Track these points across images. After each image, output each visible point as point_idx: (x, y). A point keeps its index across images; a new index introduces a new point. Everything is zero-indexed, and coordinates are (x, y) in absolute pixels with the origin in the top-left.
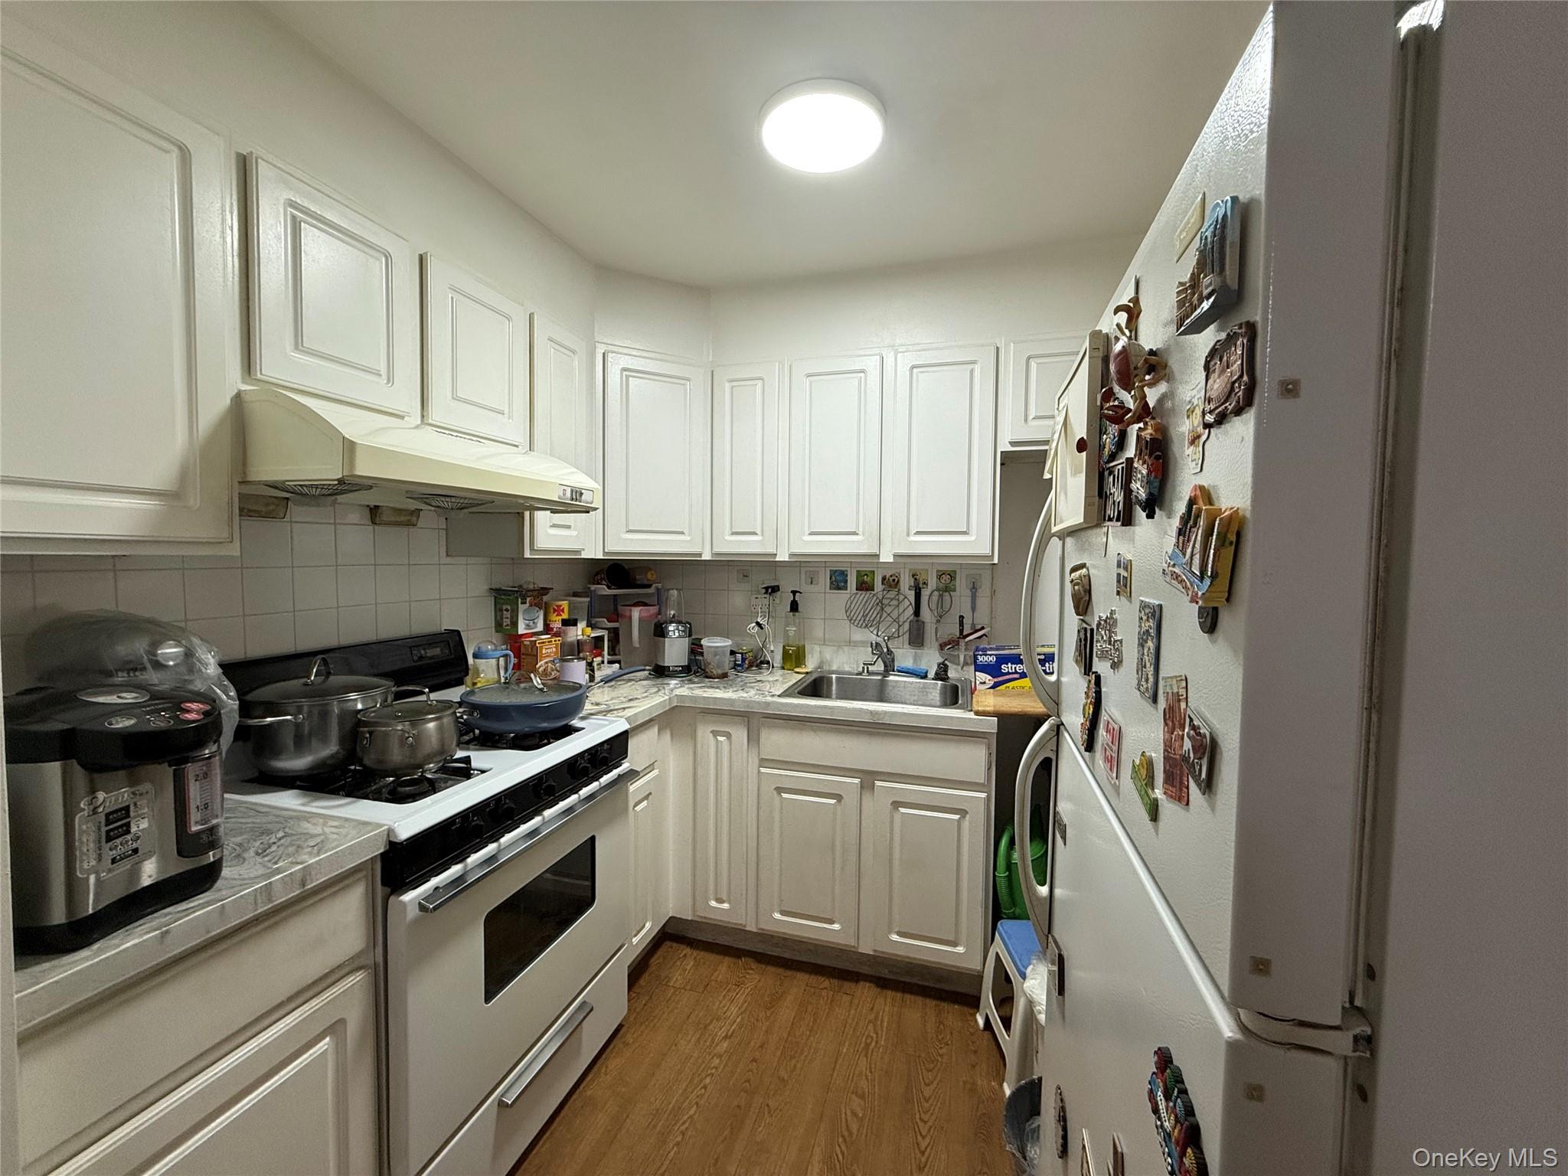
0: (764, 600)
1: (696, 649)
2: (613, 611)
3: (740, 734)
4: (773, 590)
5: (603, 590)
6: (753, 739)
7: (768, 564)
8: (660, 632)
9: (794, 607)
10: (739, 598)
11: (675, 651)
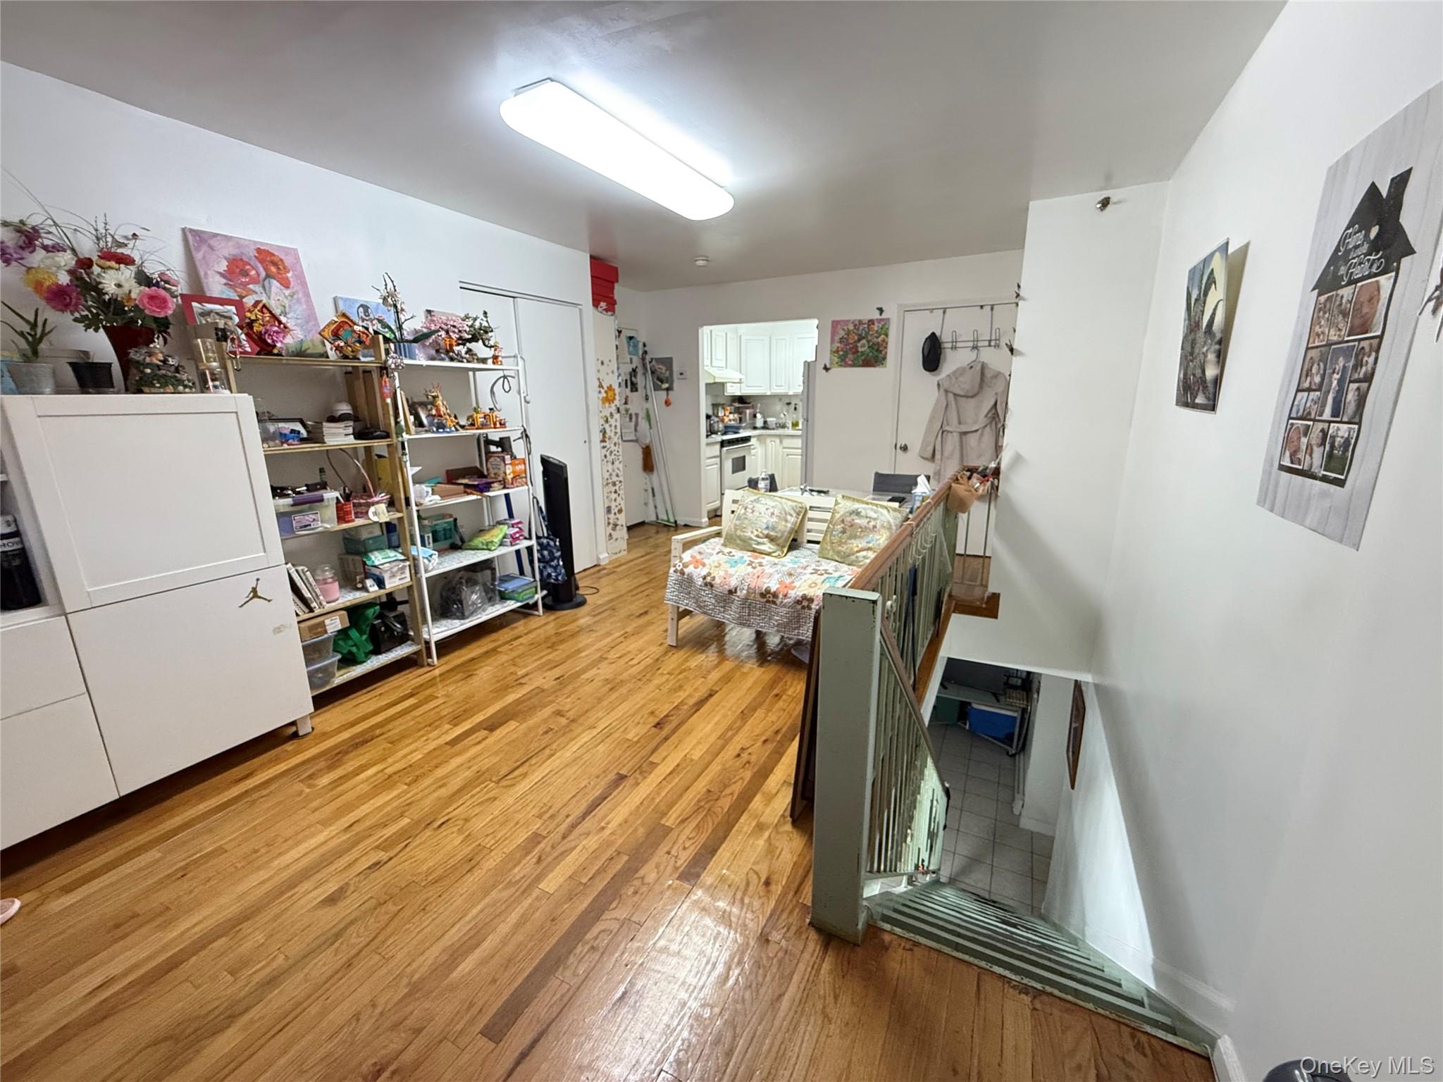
0: (786, 408)
1: (765, 422)
2: (738, 411)
3: (778, 441)
4: (789, 404)
5: (737, 405)
6: (781, 442)
7: (787, 396)
8: (755, 416)
9: (795, 409)
10: (779, 407)
11: (759, 423)
